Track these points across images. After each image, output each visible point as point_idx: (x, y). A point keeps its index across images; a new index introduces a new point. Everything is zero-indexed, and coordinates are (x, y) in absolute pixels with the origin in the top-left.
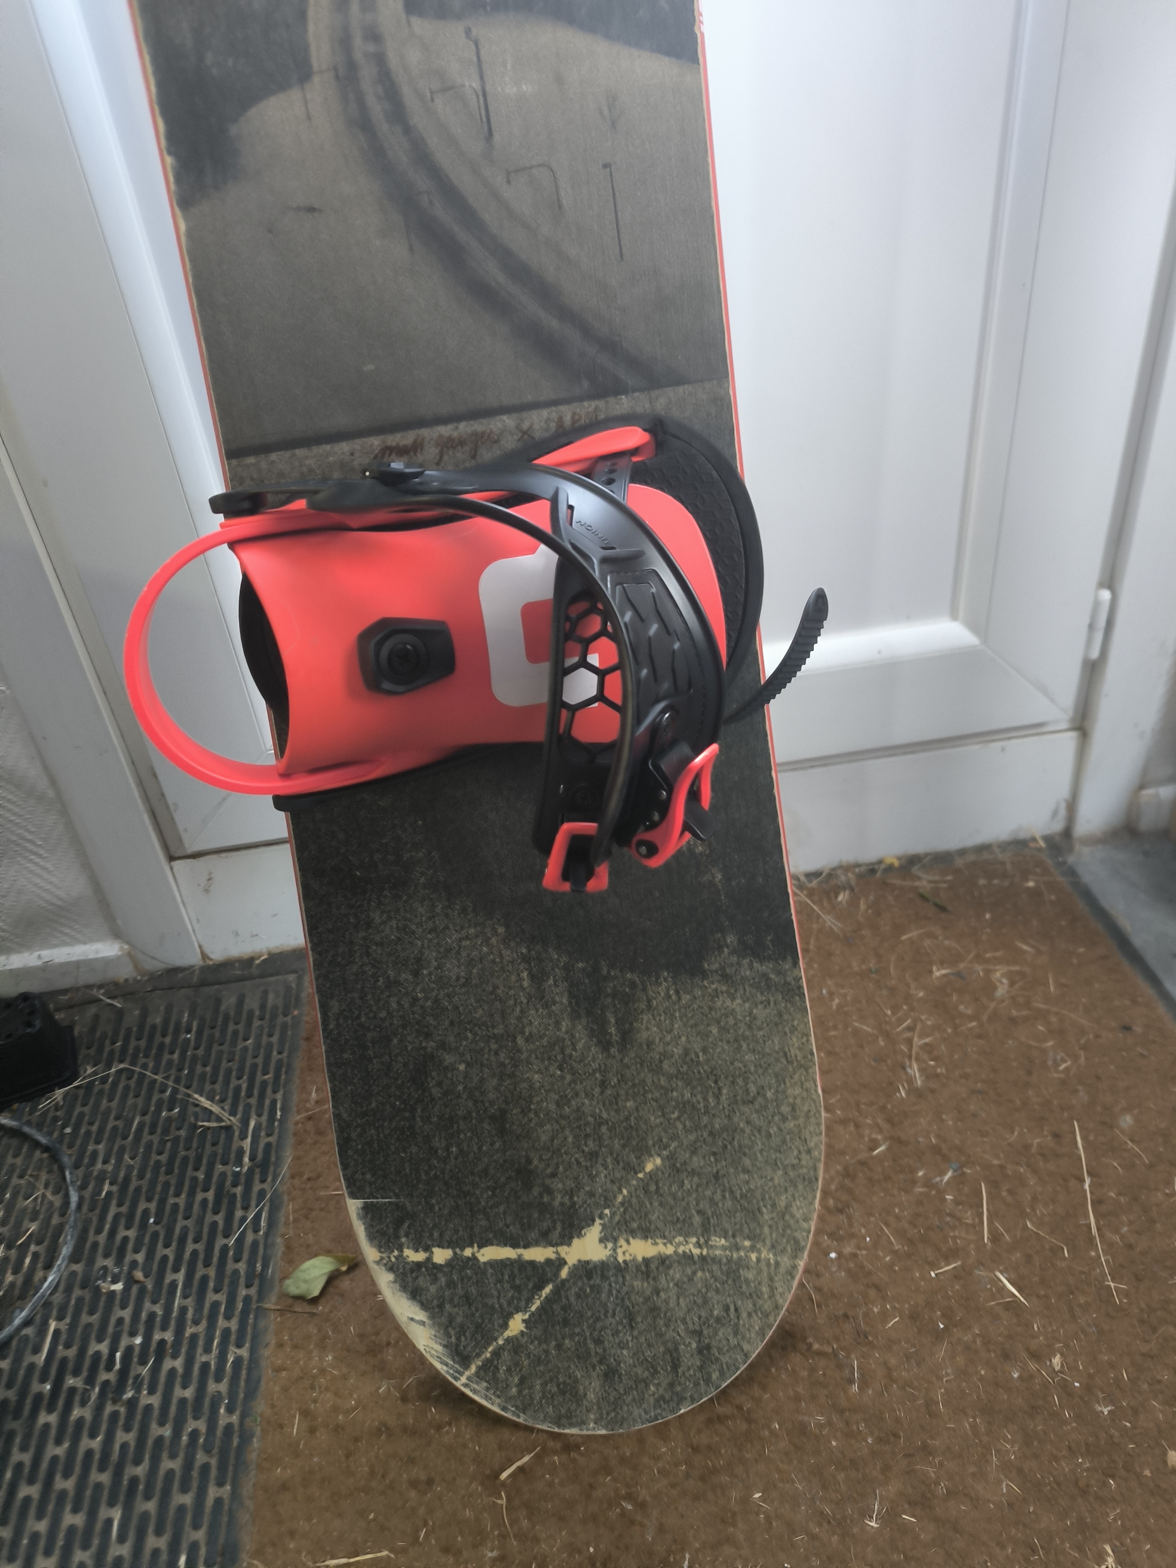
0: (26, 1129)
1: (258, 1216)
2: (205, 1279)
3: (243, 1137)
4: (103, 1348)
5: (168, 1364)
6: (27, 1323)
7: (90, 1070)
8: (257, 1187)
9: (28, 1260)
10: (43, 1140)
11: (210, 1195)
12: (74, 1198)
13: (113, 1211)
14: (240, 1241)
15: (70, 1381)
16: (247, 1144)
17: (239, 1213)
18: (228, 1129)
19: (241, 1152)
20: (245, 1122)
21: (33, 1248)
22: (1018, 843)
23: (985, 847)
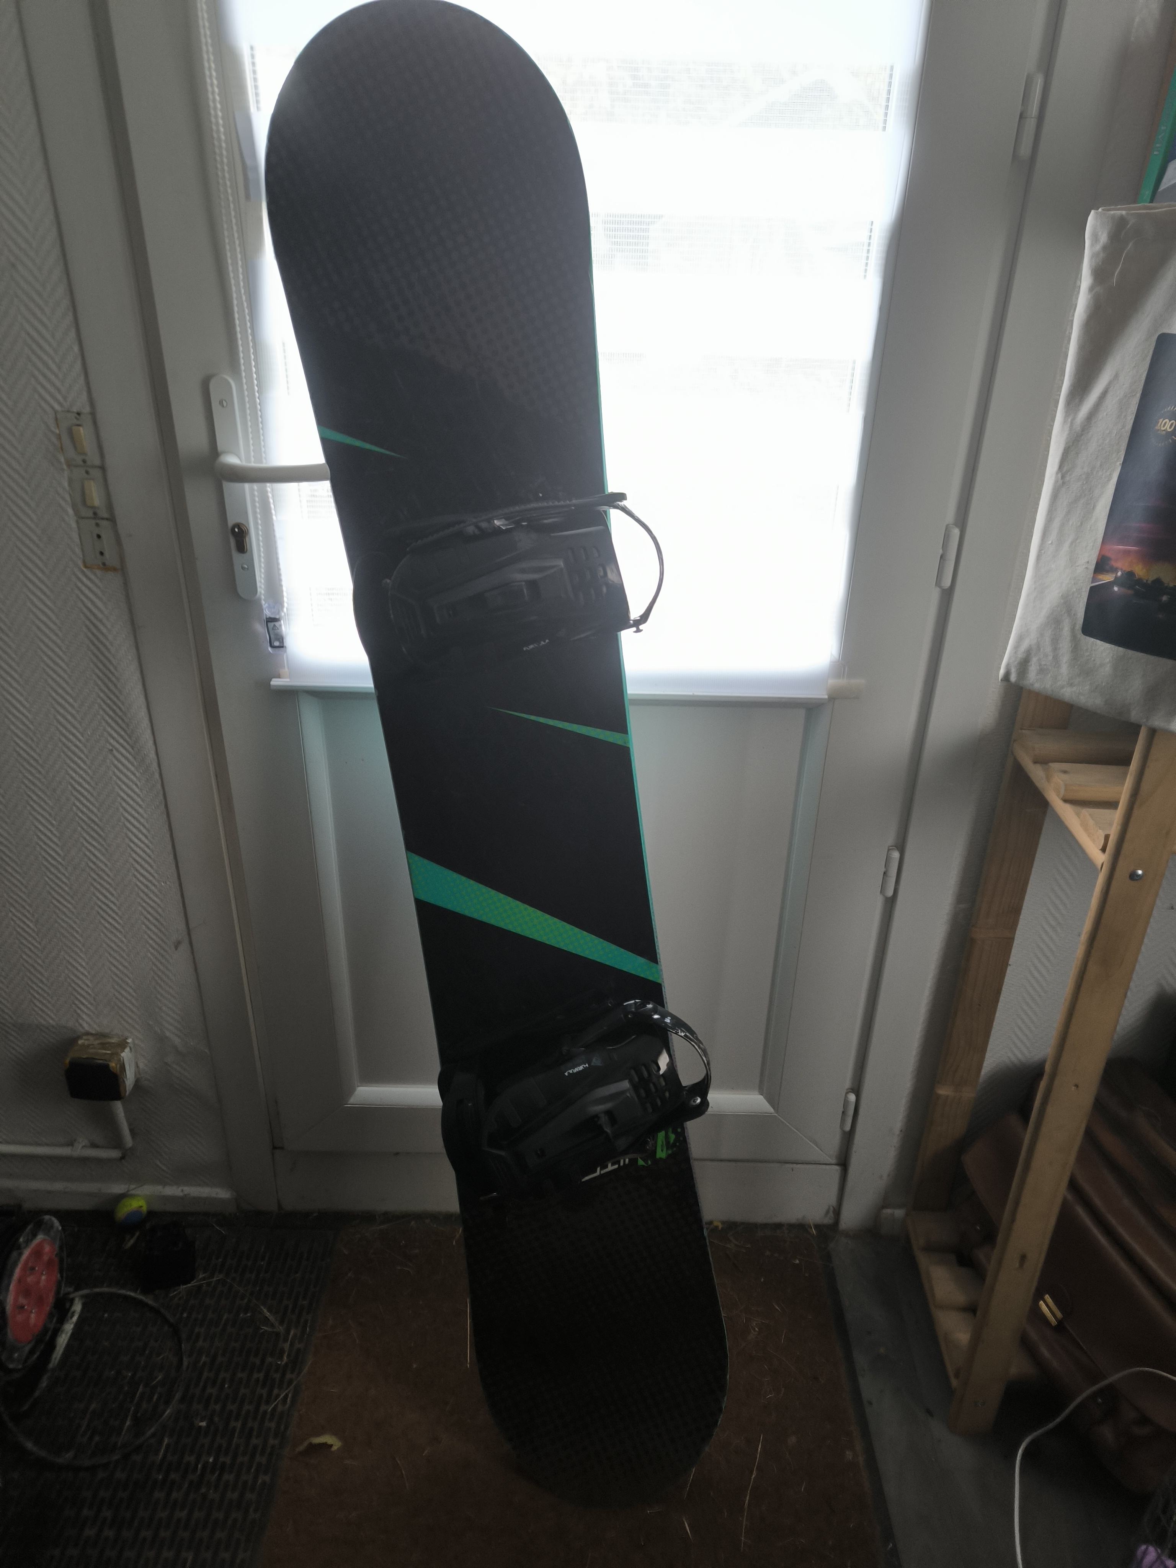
0: (163, 1310)
1: (286, 1396)
2: (252, 1429)
3: (286, 1340)
4: (192, 1459)
5: (226, 1477)
6: (153, 1435)
7: (201, 1276)
8: (288, 1376)
10: (172, 1320)
11: (261, 1375)
12: (186, 1362)
13: (205, 1374)
14: (274, 1409)
15: (173, 1476)
16: (287, 1346)
17: (276, 1391)
18: (277, 1334)
19: (282, 1352)
20: (288, 1331)
21: (159, 1389)
22: (801, 1227)
23: (779, 1226)
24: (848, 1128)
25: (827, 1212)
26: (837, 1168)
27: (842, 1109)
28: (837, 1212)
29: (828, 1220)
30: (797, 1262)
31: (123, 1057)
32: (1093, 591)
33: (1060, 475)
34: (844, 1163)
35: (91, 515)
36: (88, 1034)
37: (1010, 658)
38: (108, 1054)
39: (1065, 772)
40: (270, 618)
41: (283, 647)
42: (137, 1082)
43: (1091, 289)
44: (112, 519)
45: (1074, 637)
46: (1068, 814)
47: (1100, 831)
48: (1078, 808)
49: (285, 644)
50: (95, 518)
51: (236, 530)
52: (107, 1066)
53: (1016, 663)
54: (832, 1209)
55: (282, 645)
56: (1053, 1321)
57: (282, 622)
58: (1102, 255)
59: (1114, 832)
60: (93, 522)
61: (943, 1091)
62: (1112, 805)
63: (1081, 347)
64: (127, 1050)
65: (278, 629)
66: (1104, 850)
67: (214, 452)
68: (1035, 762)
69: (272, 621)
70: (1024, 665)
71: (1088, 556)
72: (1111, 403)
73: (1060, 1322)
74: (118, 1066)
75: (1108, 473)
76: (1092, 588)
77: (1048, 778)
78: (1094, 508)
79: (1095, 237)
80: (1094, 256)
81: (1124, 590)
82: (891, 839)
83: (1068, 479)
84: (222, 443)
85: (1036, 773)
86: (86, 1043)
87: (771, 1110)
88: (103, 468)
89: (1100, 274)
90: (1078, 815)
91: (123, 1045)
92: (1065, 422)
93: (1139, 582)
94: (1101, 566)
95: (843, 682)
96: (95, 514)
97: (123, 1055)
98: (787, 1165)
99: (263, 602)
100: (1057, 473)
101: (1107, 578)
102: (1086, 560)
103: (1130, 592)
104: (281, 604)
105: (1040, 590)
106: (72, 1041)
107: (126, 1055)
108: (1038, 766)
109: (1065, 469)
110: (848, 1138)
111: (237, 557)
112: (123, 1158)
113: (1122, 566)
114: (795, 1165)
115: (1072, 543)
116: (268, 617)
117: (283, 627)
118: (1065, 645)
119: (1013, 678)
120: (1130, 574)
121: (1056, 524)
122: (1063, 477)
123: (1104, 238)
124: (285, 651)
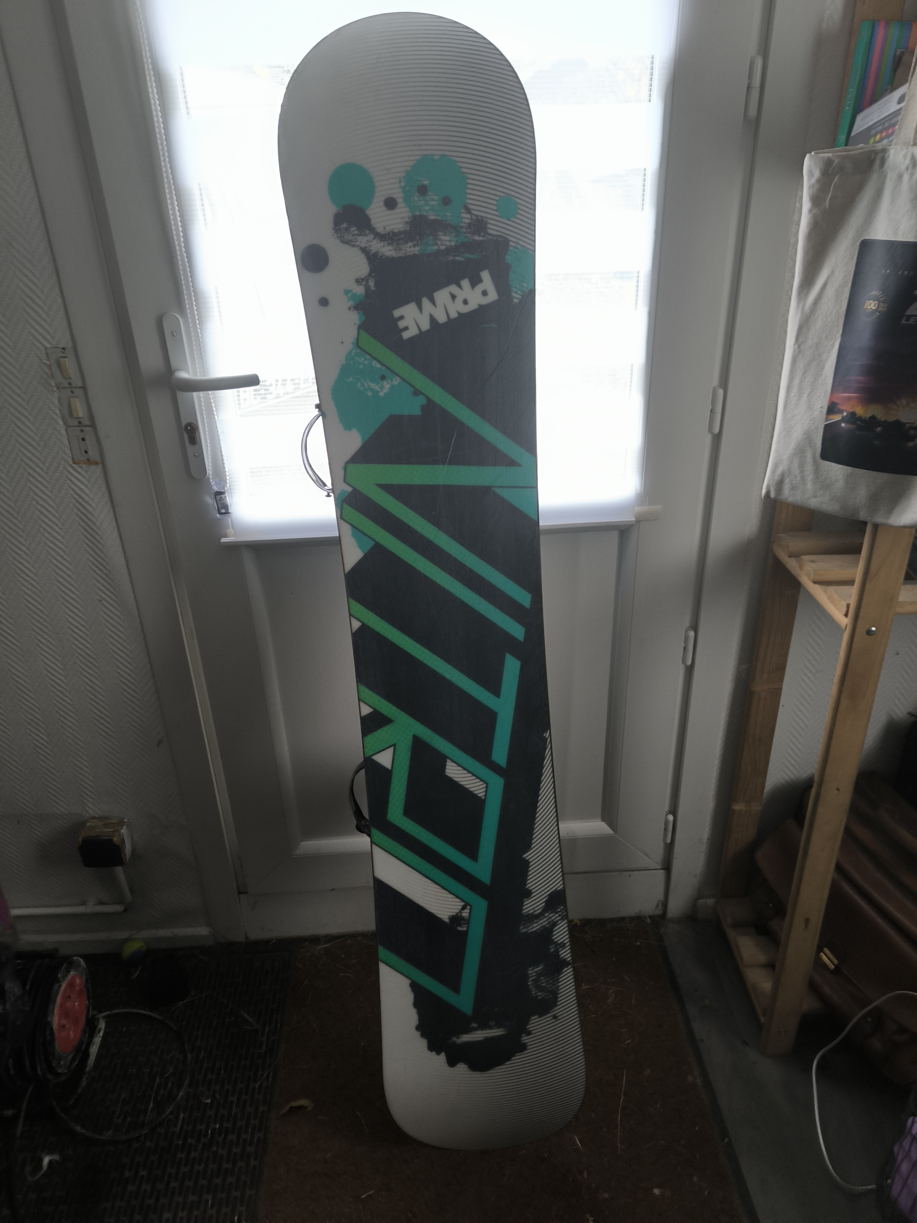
0: (166, 1021)
1: (268, 1076)
2: (245, 1101)
3: (263, 1035)
4: (203, 1127)
5: (230, 1138)
6: (171, 1113)
7: (193, 994)
8: (268, 1061)
9: (170, 1085)
10: (175, 1028)
11: (248, 1062)
12: (189, 1057)
13: (205, 1065)
14: (260, 1086)
15: (190, 1141)
16: (264, 1039)
17: (260, 1073)
18: (256, 1031)
19: (261, 1043)
20: (264, 1028)
21: (171, 1079)
22: (638, 919)
23: (623, 919)
24: (669, 841)
25: (657, 906)
26: (663, 871)
27: (663, 827)
28: (665, 904)
29: (659, 912)
30: (638, 944)
31: (123, 833)
32: (827, 428)
33: (796, 346)
34: (667, 867)
35: (77, 424)
36: (93, 818)
37: (769, 481)
38: (111, 831)
39: (813, 562)
40: (217, 492)
41: (228, 513)
42: (133, 850)
43: (810, 211)
44: (93, 426)
45: (815, 462)
46: (819, 593)
47: (843, 601)
48: (824, 587)
49: (230, 511)
50: (79, 426)
51: (189, 428)
52: (112, 840)
53: (774, 483)
54: (660, 903)
55: (227, 512)
56: (832, 967)
57: (226, 494)
58: (816, 186)
59: (853, 602)
60: (79, 429)
61: (738, 807)
62: (851, 583)
63: (806, 253)
64: (125, 827)
65: (224, 500)
66: (846, 615)
67: (169, 370)
68: (790, 557)
69: (219, 494)
70: (780, 484)
71: (822, 402)
72: (830, 292)
73: (836, 966)
74: (120, 840)
75: (832, 342)
76: (826, 425)
77: (801, 567)
78: (823, 368)
79: (811, 174)
80: (811, 187)
81: (849, 426)
82: (687, 622)
83: (802, 347)
84: (174, 362)
85: (792, 564)
86: (93, 824)
87: (612, 832)
88: (84, 388)
89: (816, 200)
90: (825, 592)
91: (121, 823)
92: (798, 307)
93: (860, 419)
94: (832, 409)
95: (645, 508)
96: (80, 423)
97: (122, 831)
98: (626, 873)
99: (211, 480)
100: (795, 345)
101: (837, 418)
102: (820, 406)
103: (854, 426)
104: (225, 481)
105: (788, 430)
106: (82, 824)
107: (124, 831)
108: (793, 559)
109: (800, 340)
110: (669, 848)
111: (190, 448)
112: (125, 910)
113: (847, 408)
114: (631, 873)
115: (809, 395)
116: (215, 491)
117: (227, 498)
118: (809, 468)
119: (772, 495)
120: (853, 414)
121: (796, 381)
122: (799, 347)
123: (817, 174)
124: (229, 517)
